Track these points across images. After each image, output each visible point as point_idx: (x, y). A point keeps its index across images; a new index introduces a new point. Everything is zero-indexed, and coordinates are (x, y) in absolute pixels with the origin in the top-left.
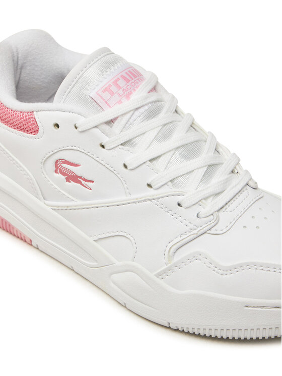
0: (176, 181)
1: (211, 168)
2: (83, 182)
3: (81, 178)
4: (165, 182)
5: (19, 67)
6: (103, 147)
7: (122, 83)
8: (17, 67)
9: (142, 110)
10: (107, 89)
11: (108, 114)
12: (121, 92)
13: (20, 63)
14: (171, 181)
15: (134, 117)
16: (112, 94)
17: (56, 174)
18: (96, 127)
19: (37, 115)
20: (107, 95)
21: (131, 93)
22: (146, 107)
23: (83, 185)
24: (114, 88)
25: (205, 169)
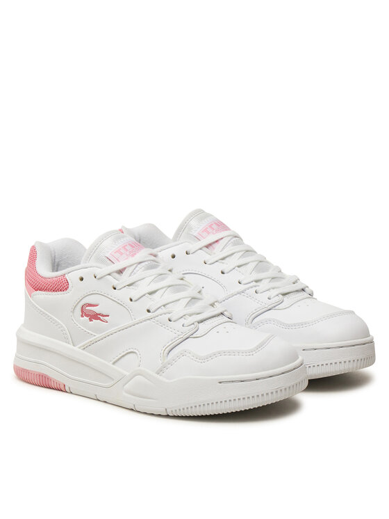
0: (168, 306)
1: (193, 300)
2: (101, 318)
3: (99, 314)
4: (159, 306)
5: (56, 264)
6: (115, 289)
7: (129, 248)
8: (54, 263)
9: (143, 264)
10: (118, 251)
11: (118, 266)
12: (128, 253)
13: (57, 260)
14: (164, 306)
15: (137, 269)
16: (122, 254)
17: (81, 318)
18: (109, 274)
19: (67, 277)
20: (117, 255)
21: (135, 254)
22: (146, 263)
23: (101, 320)
24: (123, 251)
25: (190, 299)
